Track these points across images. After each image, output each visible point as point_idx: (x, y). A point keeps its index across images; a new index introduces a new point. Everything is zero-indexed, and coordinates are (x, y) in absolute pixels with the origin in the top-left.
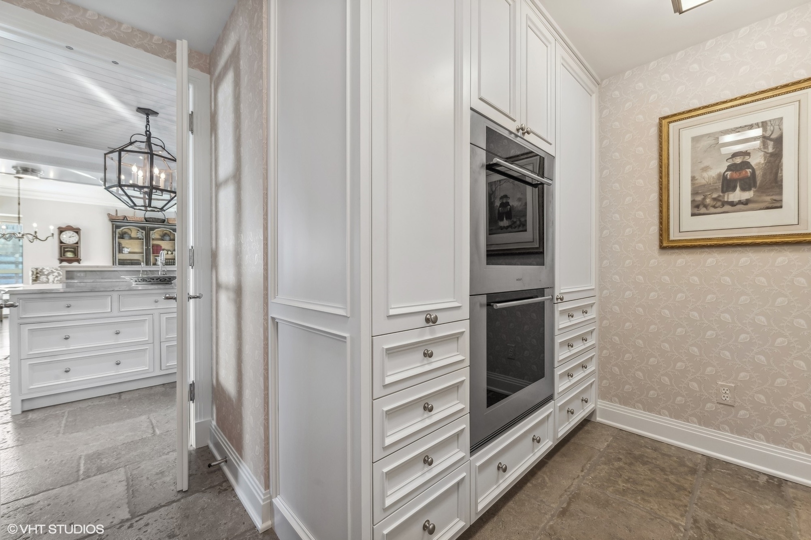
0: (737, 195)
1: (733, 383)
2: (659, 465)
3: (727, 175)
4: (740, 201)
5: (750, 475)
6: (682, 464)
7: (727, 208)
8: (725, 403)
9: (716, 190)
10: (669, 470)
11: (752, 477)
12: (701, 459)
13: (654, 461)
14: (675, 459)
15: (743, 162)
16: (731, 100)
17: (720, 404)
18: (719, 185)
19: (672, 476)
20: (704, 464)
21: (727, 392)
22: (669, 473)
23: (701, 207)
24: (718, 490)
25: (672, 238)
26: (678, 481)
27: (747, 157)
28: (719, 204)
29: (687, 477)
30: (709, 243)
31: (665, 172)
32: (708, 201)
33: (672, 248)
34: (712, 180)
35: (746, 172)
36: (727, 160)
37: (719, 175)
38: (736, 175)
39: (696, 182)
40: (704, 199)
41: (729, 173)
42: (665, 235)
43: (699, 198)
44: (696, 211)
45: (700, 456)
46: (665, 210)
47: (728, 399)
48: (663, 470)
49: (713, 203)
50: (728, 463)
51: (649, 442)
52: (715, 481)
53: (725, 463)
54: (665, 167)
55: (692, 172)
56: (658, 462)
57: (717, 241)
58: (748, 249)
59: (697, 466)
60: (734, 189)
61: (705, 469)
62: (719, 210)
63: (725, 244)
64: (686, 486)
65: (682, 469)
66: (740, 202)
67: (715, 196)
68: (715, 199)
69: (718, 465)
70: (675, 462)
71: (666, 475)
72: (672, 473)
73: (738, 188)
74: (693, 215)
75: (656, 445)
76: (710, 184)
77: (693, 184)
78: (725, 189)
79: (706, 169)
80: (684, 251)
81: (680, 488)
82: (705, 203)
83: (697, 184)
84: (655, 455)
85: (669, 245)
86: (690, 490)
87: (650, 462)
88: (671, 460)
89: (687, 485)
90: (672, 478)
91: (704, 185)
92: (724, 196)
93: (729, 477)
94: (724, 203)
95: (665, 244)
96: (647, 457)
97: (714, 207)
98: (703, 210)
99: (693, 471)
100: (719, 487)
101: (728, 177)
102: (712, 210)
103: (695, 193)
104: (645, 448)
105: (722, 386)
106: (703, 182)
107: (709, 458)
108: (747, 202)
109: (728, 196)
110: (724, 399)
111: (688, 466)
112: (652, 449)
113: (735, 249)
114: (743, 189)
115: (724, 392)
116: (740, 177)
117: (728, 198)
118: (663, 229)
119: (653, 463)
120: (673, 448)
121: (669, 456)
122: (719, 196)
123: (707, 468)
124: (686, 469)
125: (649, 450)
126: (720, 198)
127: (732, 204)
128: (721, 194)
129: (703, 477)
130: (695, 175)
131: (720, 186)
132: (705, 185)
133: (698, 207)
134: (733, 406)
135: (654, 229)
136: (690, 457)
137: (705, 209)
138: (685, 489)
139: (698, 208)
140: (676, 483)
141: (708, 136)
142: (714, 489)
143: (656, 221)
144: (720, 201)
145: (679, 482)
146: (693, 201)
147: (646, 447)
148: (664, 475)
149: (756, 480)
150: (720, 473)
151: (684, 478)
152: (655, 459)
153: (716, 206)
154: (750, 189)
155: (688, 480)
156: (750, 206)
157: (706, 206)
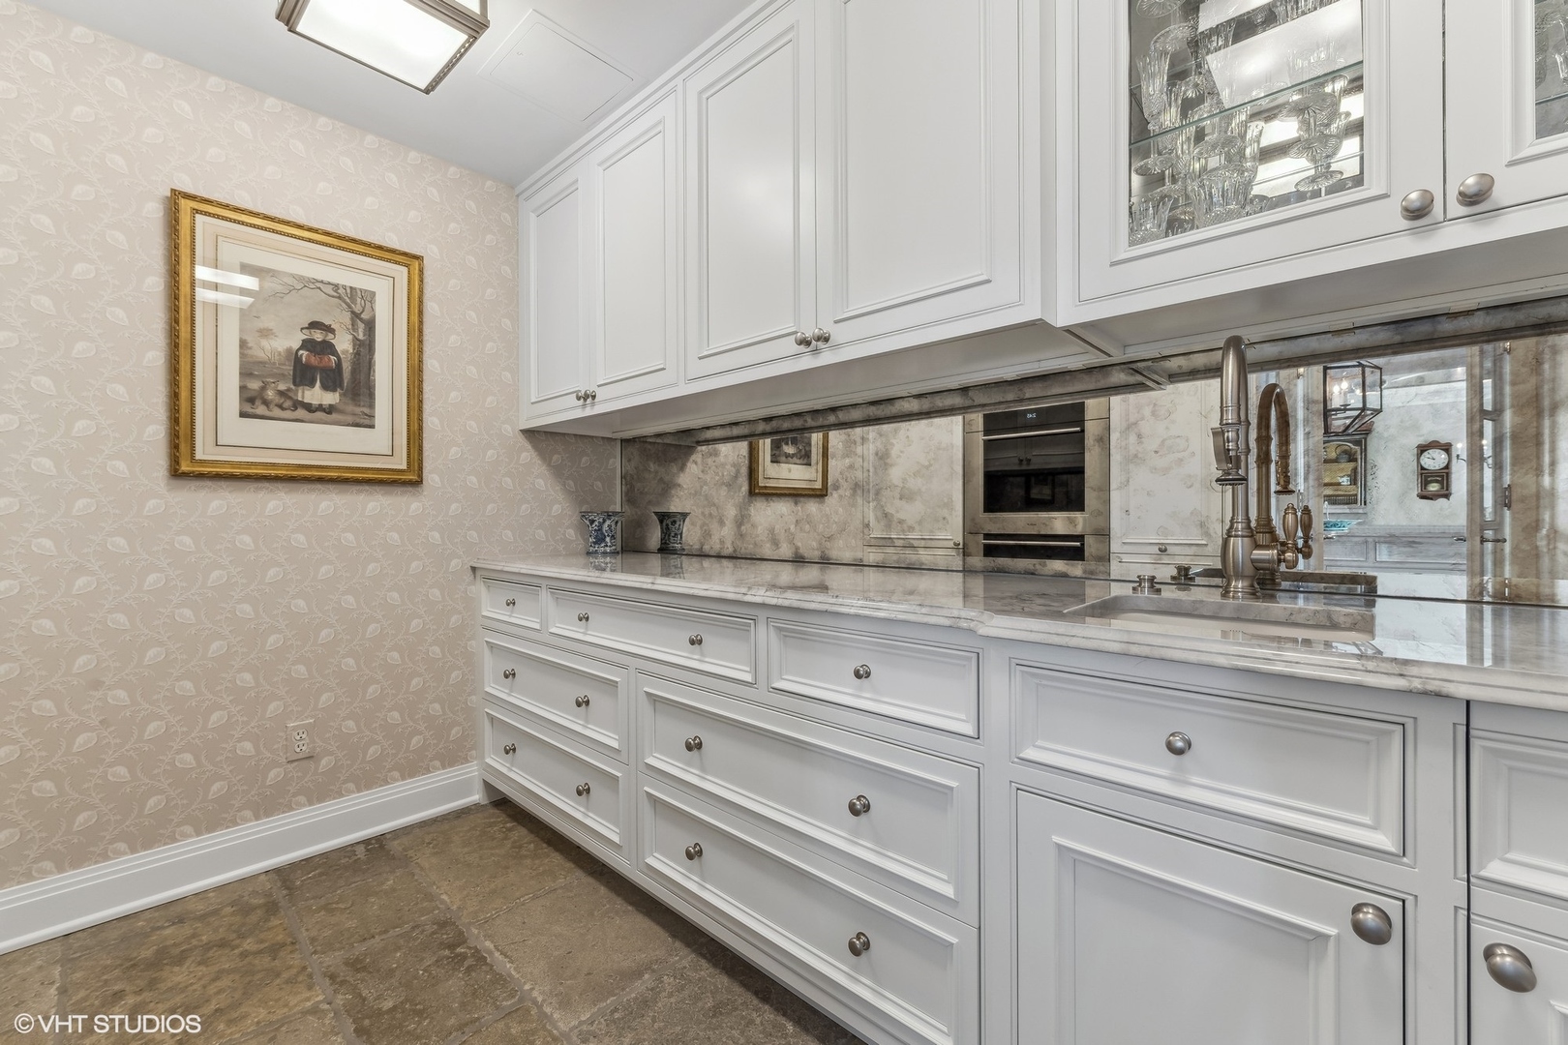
0: (315, 395)
1: (312, 717)
2: (210, 942)
3: (301, 355)
4: (321, 405)
5: (345, 857)
6: (246, 910)
7: (301, 413)
8: (301, 756)
9: (282, 376)
10: (234, 935)
11: (349, 857)
12: (268, 881)
13: (194, 942)
14: (229, 910)
15: (324, 342)
16: (310, 230)
17: (293, 761)
18: (289, 369)
19: (248, 941)
20: (279, 884)
21: (304, 736)
22: (238, 942)
23: (258, 402)
24: (327, 908)
25: (199, 455)
26: (262, 941)
27: (331, 336)
28: (288, 404)
29: (271, 924)
30: (273, 472)
31: (186, 311)
32: (270, 394)
33: (201, 476)
34: (277, 358)
35: (330, 359)
36: (302, 329)
37: (289, 350)
38: (314, 361)
39: (249, 352)
40: (263, 388)
41: (304, 353)
42: (184, 448)
43: (254, 385)
44: (248, 409)
45: (263, 877)
46: (184, 394)
47: (304, 748)
48: (223, 944)
49: (278, 400)
50: (308, 860)
51: (157, 914)
52: (313, 898)
53: (303, 863)
54: (186, 302)
55: (241, 330)
56: (204, 938)
57: (287, 470)
58: (331, 487)
59: (271, 895)
60: (312, 384)
61: (285, 892)
62: (288, 414)
63: (300, 476)
64: (280, 938)
65: (254, 918)
66: (320, 408)
67: (282, 387)
68: (281, 393)
69: (299, 872)
70: (233, 914)
71: (237, 947)
72: (242, 937)
73: (318, 383)
74: (243, 415)
75: (173, 912)
76: (274, 363)
77: (242, 355)
78: (298, 380)
79: (265, 333)
80: (223, 484)
81: (274, 950)
82: (266, 397)
83: (252, 356)
84: (186, 930)
85: (194, 469)
86: (290, 940)
87: (190, 949)
88: (224, 917)
89: (281, 936)
90: (249, 944)
91: (262, 363)
92: (297, 391)
93: (324, 877)
94: (298, 405)
95: (185, 467)
96: (175, 945)
97: (281, 407)
98: (261, 410)
99: (272, 908)
100: (323, 901)
101: (304, 359)
102: (277, 412)
103: (246, 373)
104: (158, 933)
105: (294, 728)
106: (261, 355)
107: (278, 871)
108: (330, 410)
109: (303, 392)
110: (298, 750)
111: (259, 907)
112: (174, 924)
113: (313, 486)
114: (325, 387)
115: (298, 738)
116: (321, 365)
117: (303, 397)
118: (181, 433)
119: (196, 947)
120: (211, 894)
121: (215, 912)
122: (289, 390)
123: (287, 888)
124: (259, 912)
125: (168, 932)
126: (291, 394)
127: (309, 407)
128: (292, 387)
129: (293, 906)
130: (245, 337)
131: (291, 373)
132: (265, 363)
133: (251, 400)
134: (312, 757)
135: (157, 431)
136: (251, 889)
137: (265, 407)
138: (283, 945)
139: (252, 403)
140: (262, 946)
141: (271, 274)
142: (318, 911)
143: (161, 413)
144: (290, 398)
145: (266, 941)
146: (243, 388)
147: (155, 929)
148: (233, 950)
149: (356, 858)
150: (309, 881)
151: (269, 929)
152: (194, 936)
153: (284, 406)
154: (334, 390)
155: (276, 926)
156: (334, 416)
157: (266, 403)
